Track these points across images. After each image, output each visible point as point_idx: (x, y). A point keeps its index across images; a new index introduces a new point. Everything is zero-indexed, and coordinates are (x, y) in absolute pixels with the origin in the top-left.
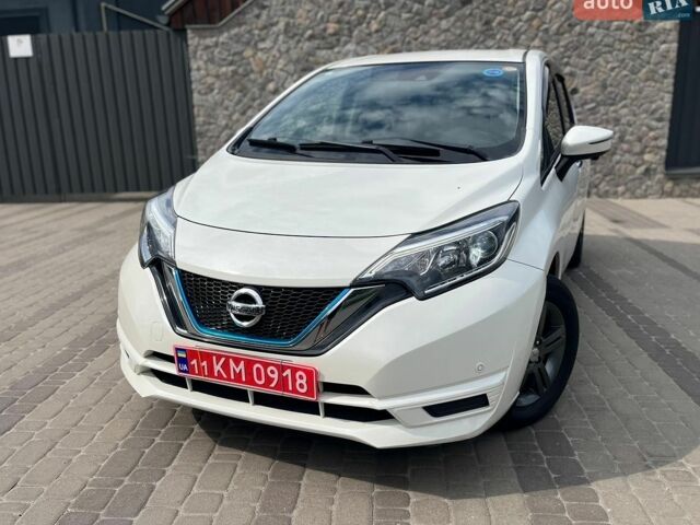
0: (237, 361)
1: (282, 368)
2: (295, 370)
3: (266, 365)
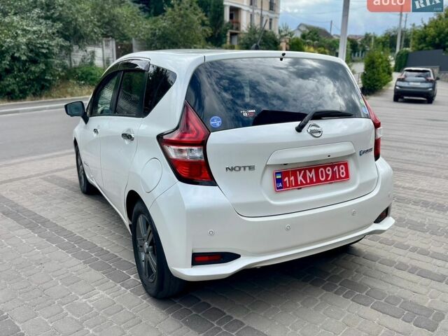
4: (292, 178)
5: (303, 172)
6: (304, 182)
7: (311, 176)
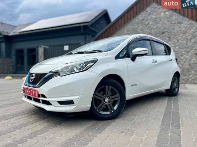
0: (29, 89)
1: (34, 91)
2: (36, 91)
3: (33, 90)
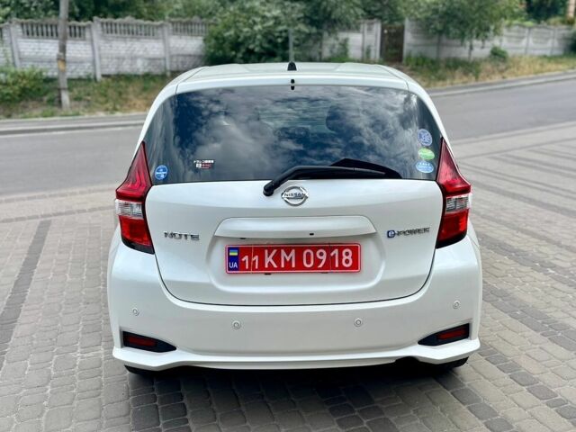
4: (256, 258)
5: (275, 251)
6: (275, 266)
7: (288, 259)
